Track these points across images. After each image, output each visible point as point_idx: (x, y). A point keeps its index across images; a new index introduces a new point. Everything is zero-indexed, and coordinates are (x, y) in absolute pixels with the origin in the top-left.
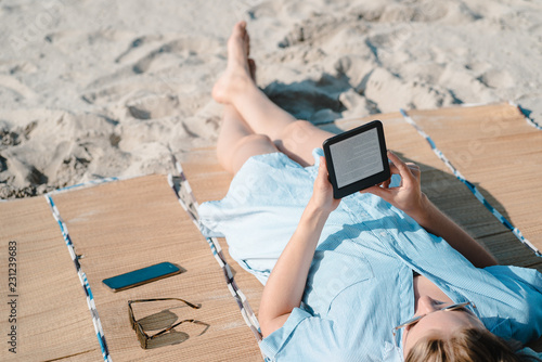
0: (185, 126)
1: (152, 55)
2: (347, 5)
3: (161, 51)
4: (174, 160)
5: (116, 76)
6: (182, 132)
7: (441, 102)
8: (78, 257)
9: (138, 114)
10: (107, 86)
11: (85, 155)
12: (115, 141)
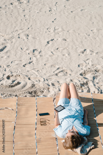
0: (59, 88)
1: (59, 72)
2: (95, 67)
3: (61, 71)
4: (55, 95)
5: (53, 75)
6: (58, 90)
7: (98, 92)
8: (37, 109)
9: (53, 85)
10: (50, 77)
11: (43, 91)
12: (48, 89)
